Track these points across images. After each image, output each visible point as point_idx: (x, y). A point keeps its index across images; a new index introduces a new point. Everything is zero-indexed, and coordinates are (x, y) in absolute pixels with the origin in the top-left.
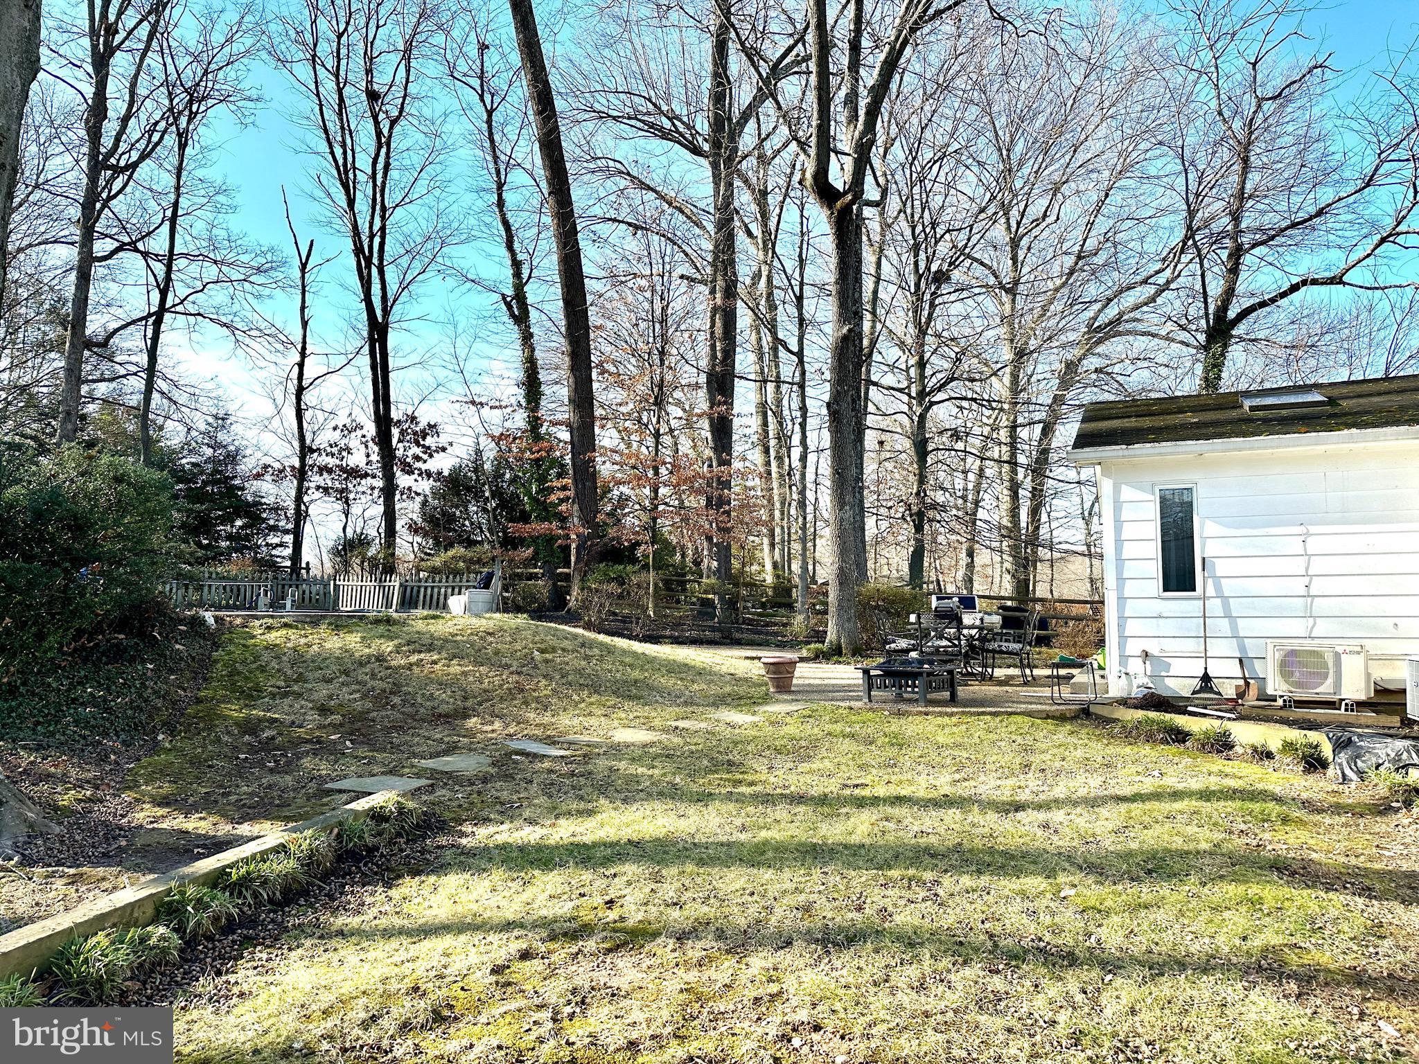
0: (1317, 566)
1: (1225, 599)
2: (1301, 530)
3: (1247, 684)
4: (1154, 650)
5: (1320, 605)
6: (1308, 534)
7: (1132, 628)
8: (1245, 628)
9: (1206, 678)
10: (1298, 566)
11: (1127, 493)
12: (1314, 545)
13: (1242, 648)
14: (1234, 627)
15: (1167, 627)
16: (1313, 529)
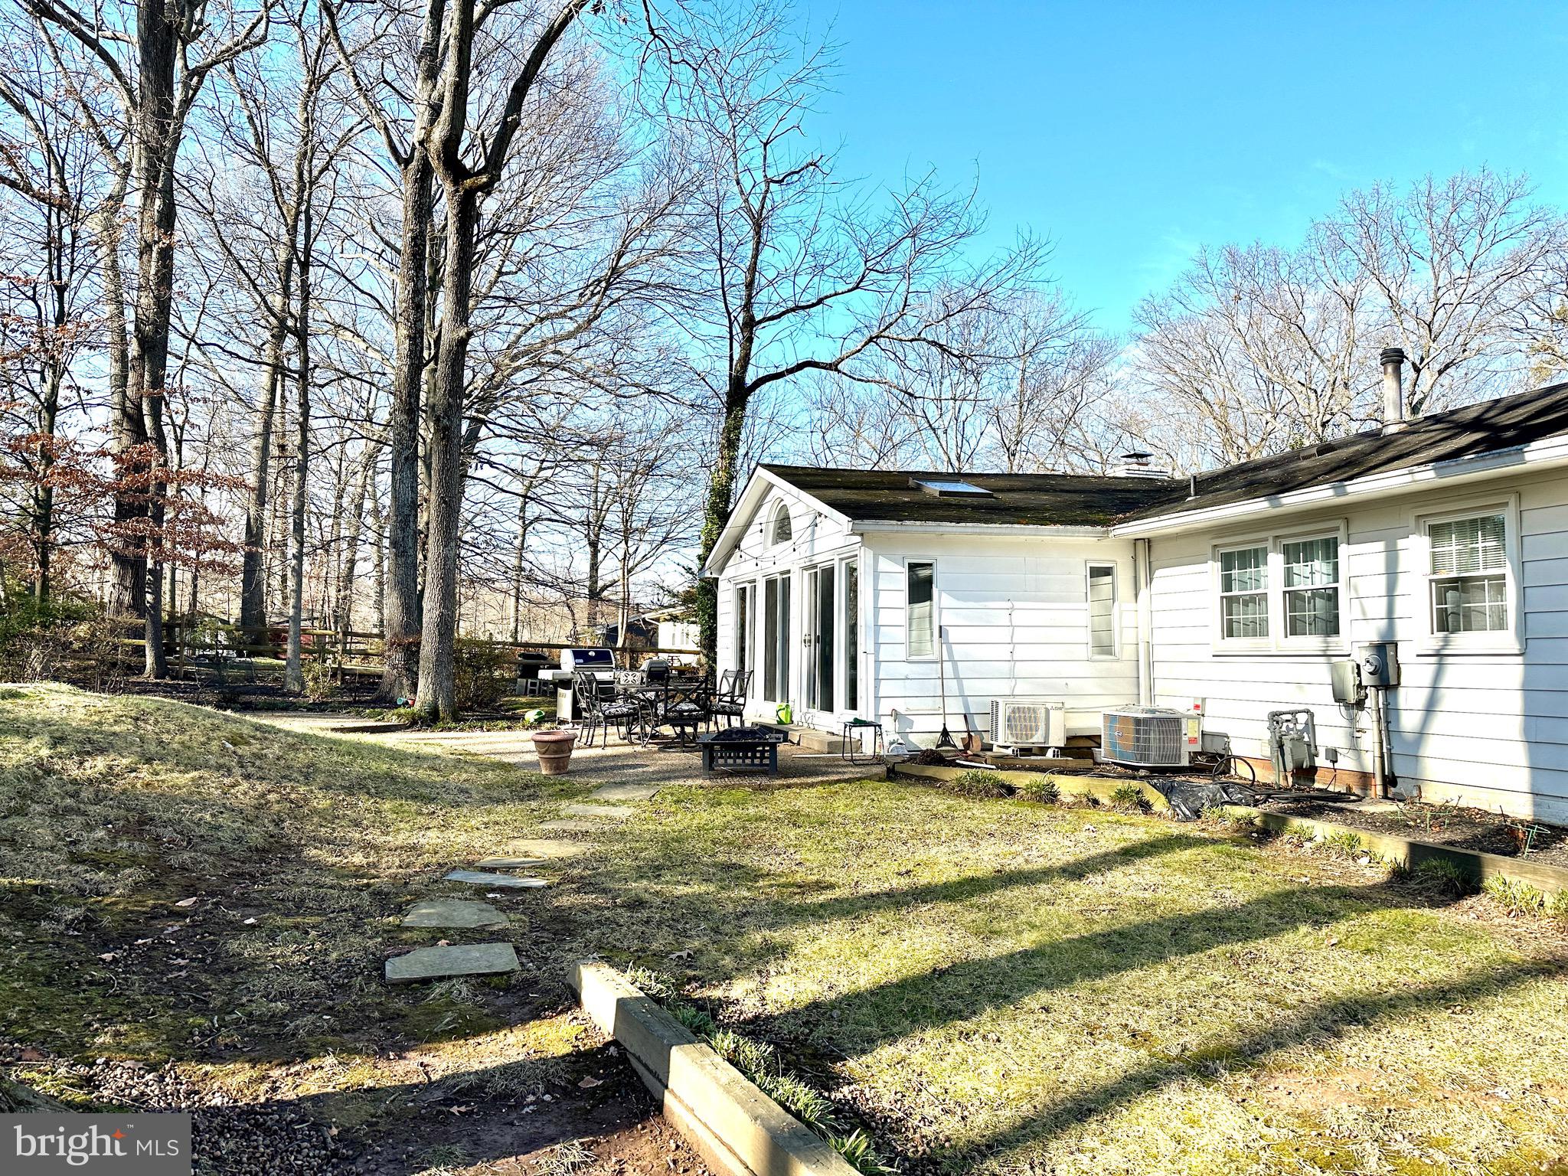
0: (1020, 635)
1: (954, 662)
2: (1008, 605)
3: (970, 736)
4: (902, 710)
5: (1021, 669)
6: (1013, 608)
7: (885, 689)
8: (970, 687)
9: (945, 733)
10: (1004, 635)
11: (884, 564)
12: (1019, 617)
13: (966, 706)
14: (961, 687)
15: (912, 688)
16: (1017, 605)
